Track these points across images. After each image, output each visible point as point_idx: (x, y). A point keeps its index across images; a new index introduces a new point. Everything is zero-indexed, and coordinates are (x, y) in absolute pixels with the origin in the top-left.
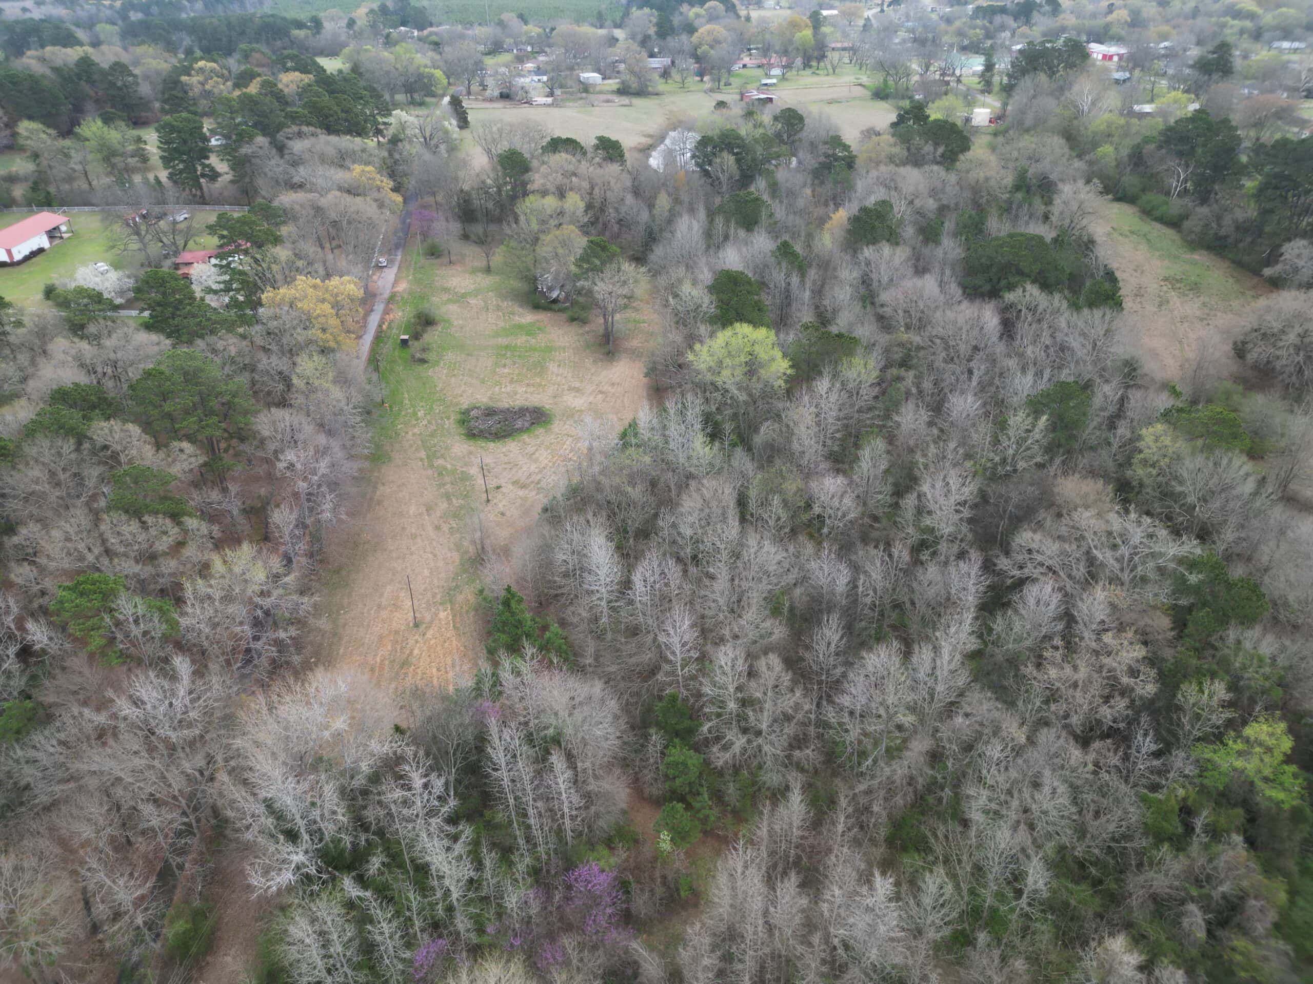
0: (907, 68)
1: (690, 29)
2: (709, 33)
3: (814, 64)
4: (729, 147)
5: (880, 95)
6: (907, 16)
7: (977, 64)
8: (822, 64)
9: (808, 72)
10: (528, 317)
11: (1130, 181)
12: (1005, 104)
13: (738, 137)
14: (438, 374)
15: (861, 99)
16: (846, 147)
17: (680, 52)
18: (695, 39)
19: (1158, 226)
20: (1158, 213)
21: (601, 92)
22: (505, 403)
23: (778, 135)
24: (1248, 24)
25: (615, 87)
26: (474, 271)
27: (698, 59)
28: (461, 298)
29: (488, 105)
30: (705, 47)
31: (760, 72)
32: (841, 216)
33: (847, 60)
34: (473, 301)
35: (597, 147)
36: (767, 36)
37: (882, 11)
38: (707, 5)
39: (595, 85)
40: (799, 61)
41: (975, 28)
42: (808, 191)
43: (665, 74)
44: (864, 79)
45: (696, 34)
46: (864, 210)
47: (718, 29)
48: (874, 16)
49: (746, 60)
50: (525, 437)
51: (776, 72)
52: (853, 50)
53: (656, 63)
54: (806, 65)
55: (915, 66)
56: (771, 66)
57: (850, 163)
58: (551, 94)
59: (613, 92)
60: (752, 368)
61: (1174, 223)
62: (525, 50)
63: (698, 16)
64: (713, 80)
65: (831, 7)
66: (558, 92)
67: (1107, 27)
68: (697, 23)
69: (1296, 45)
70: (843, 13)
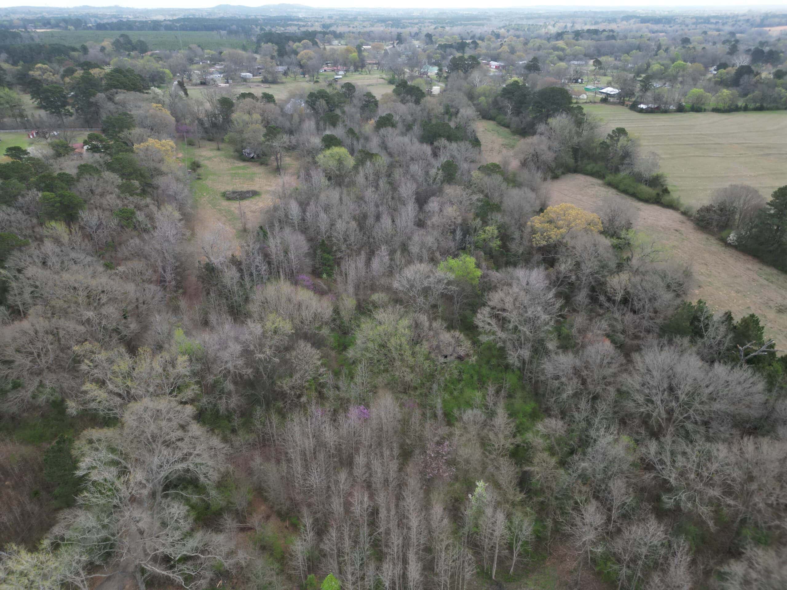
0: (403, 70)
1: (296, 53)
2: (306, 54)
3: (360, 70)
4: (322, 97)
5: (391, 82)
6: (406, 49)
7: (435, 70)
8: (363, 70)
9: (357, 73)
10: (242, 164)
11: (493, 112)
12: (446, 85)
13: (326, 92)
14: (208, 182)
15: (383, 84)
16: (374, 97)
17: (291, 64)
18: (299, 57)
19: (503, 128)
20: (503, 123)
21: (252, 82)
22: (240, 190)
23: (345, 93)
24: (561, 53)
25: (260, 80)
26: (212, 150)
27: (301, 66)
28: (209, 159)
29: (195, 87)
30: (304, 61)
31: (333, 73)
32: (372, 122)
33: (376, 68)
34: (215, 160)
35: (263, 97)
36: (335, 56)
37: (394, 47)
38: (302, 42)
39: (249, 79)
40: (352, 68)
41: (436, 54)
42: (359, 115)
43: (285, 74)
44: (384, 76)
45: (299, 55)
46: (380, 117)
47: (311, 52)
48: (390, 49)
49: (326, 68)
50: (251, 199)
51: (341, 73)
52: (378, 64)
53: (281, 69)
54: (356, 70)
55: (407, 70)
56: (338, 70)
57: (376, 103)
58: (227, 82)
59: (259, 82)
60: (340, 161)
61: (507, 126)
62: (207, 63)
63: (298, 47)
64: (310, 76)
65: (367, 45)
66: (230, 81)
67: (499, 54)
68: (298, 50)
69: (581, 62)
70: (373, 47)
